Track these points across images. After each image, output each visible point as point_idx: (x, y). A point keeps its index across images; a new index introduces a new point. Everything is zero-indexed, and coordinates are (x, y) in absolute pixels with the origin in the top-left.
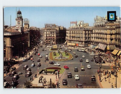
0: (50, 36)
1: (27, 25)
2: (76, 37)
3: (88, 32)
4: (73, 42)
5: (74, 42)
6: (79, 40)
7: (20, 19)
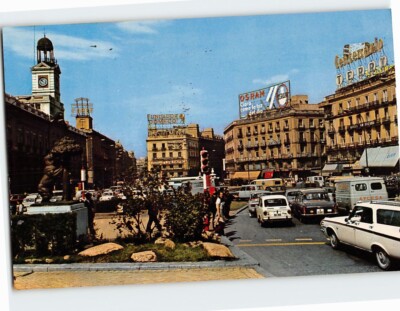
0: (167, 155)
1: (87, 120)
2: (264, 148)
3: (311, 121)
4: (251, 167)
5: (258, 167)
6: (277, 155)
7: (48, 67)
